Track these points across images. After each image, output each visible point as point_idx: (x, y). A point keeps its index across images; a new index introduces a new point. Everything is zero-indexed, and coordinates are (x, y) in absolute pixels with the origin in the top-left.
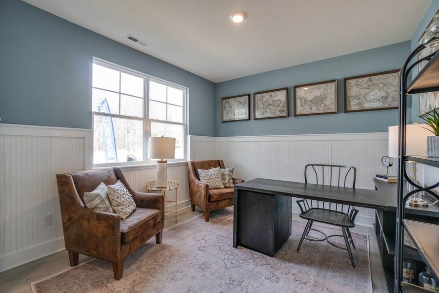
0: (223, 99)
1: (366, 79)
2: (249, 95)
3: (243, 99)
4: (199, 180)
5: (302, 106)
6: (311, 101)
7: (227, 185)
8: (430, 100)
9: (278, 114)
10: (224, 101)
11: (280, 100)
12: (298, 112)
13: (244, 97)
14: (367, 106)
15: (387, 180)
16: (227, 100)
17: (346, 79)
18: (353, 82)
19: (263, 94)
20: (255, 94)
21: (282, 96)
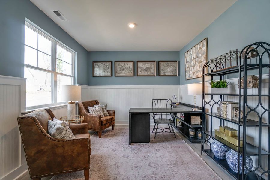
0: (94, 62)
1: (166, 63)
2: (111, 62)
3: (107, 64)
4: (90, 113)
5: (140, 72)
6: (145, 69)
7: (106, 115)
8: (191, 75)
9: (128, 74)
10: (94, 64)
11: (130, 67)
12: (139, 74)
13: (109, 63)
14: (167, 74)
15: (176, 104)
16: (96, 63)
17: (159, 62)
18: (162, 63)
19: (120, 63)
20: (115, 62)
21: (130, 65)
